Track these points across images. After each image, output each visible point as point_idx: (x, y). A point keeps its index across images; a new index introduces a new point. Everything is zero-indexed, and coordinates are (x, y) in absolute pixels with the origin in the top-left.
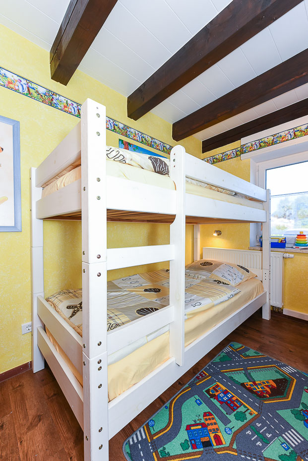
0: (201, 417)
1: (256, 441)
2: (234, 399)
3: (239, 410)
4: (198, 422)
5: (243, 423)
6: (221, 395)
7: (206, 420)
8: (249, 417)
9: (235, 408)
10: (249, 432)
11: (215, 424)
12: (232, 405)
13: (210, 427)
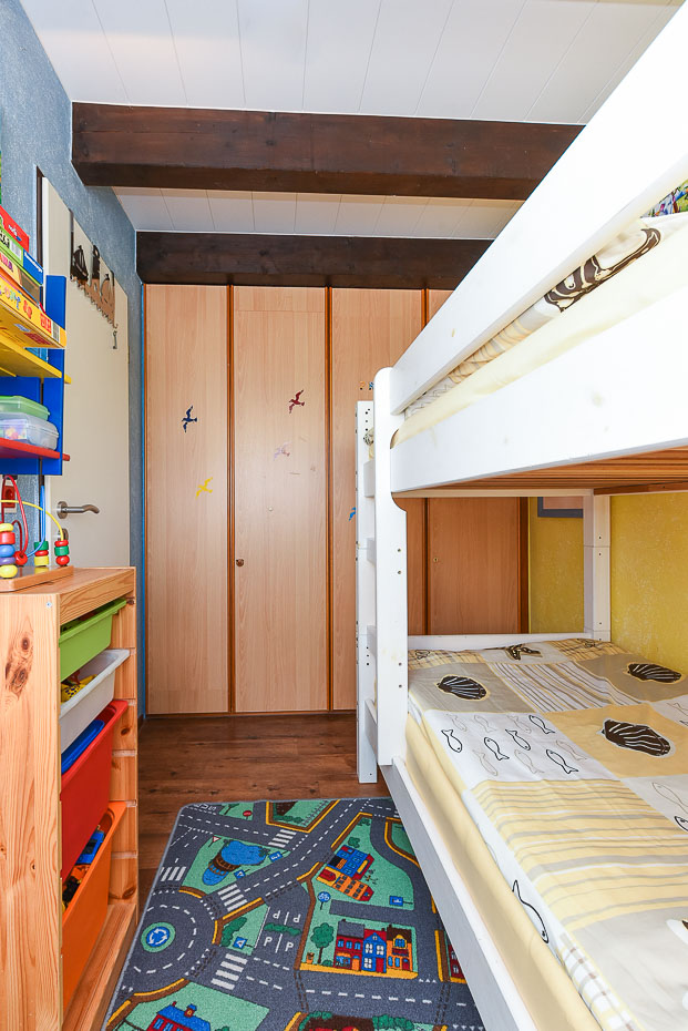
0: (370, 884)
1: (282, 916)
2: (356, 963)
3: (333, 944)
4: (367, 874)
5: (312, 927)
6: (380, 950)
7: (361, 886)
8: (310, 947)
9: (341, 944)
10: (297, 920)
11: (347, 892)
12: (349, 945)
13: (349, 881)
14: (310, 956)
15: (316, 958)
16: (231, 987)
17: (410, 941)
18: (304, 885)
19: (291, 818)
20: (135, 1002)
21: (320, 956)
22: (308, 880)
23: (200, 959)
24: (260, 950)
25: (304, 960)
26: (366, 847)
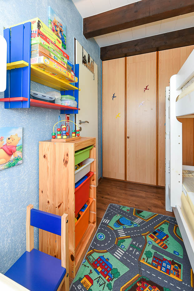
0: (167, 244)
1: (136, 244)
2: (159, 267)
3: (152, 258)
4: (166, 241)
5: (145, 250)
6: (168, 267)
7: (164, 244)
8: (144, 256)
9: (154, 259)
10: (140, 246)
11: (158, 244)
12: (157, 261)
13: (159, 241)
14: (144, 259)
15: (146, 260)
16: (119, 258)
17: (180, 268)
18: (144, 237)
19: (141, 216)
20: (94, 251)
21: (147, 260)
22: (145, 235)
23: (111, 247)
24: (128, 250)
25: (142, 259)
26: (166, 231)
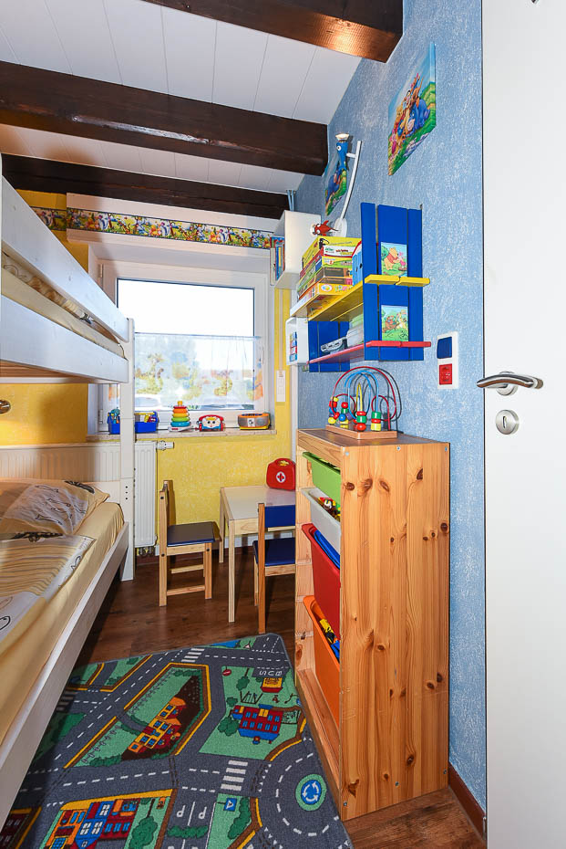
8: (159, 816)
9: (126, 827)
14: (161, 806)
15: (156, 804)
16: (231, 762)
20: (299, 735)
21: (151, 807)
25: (168, 799)
